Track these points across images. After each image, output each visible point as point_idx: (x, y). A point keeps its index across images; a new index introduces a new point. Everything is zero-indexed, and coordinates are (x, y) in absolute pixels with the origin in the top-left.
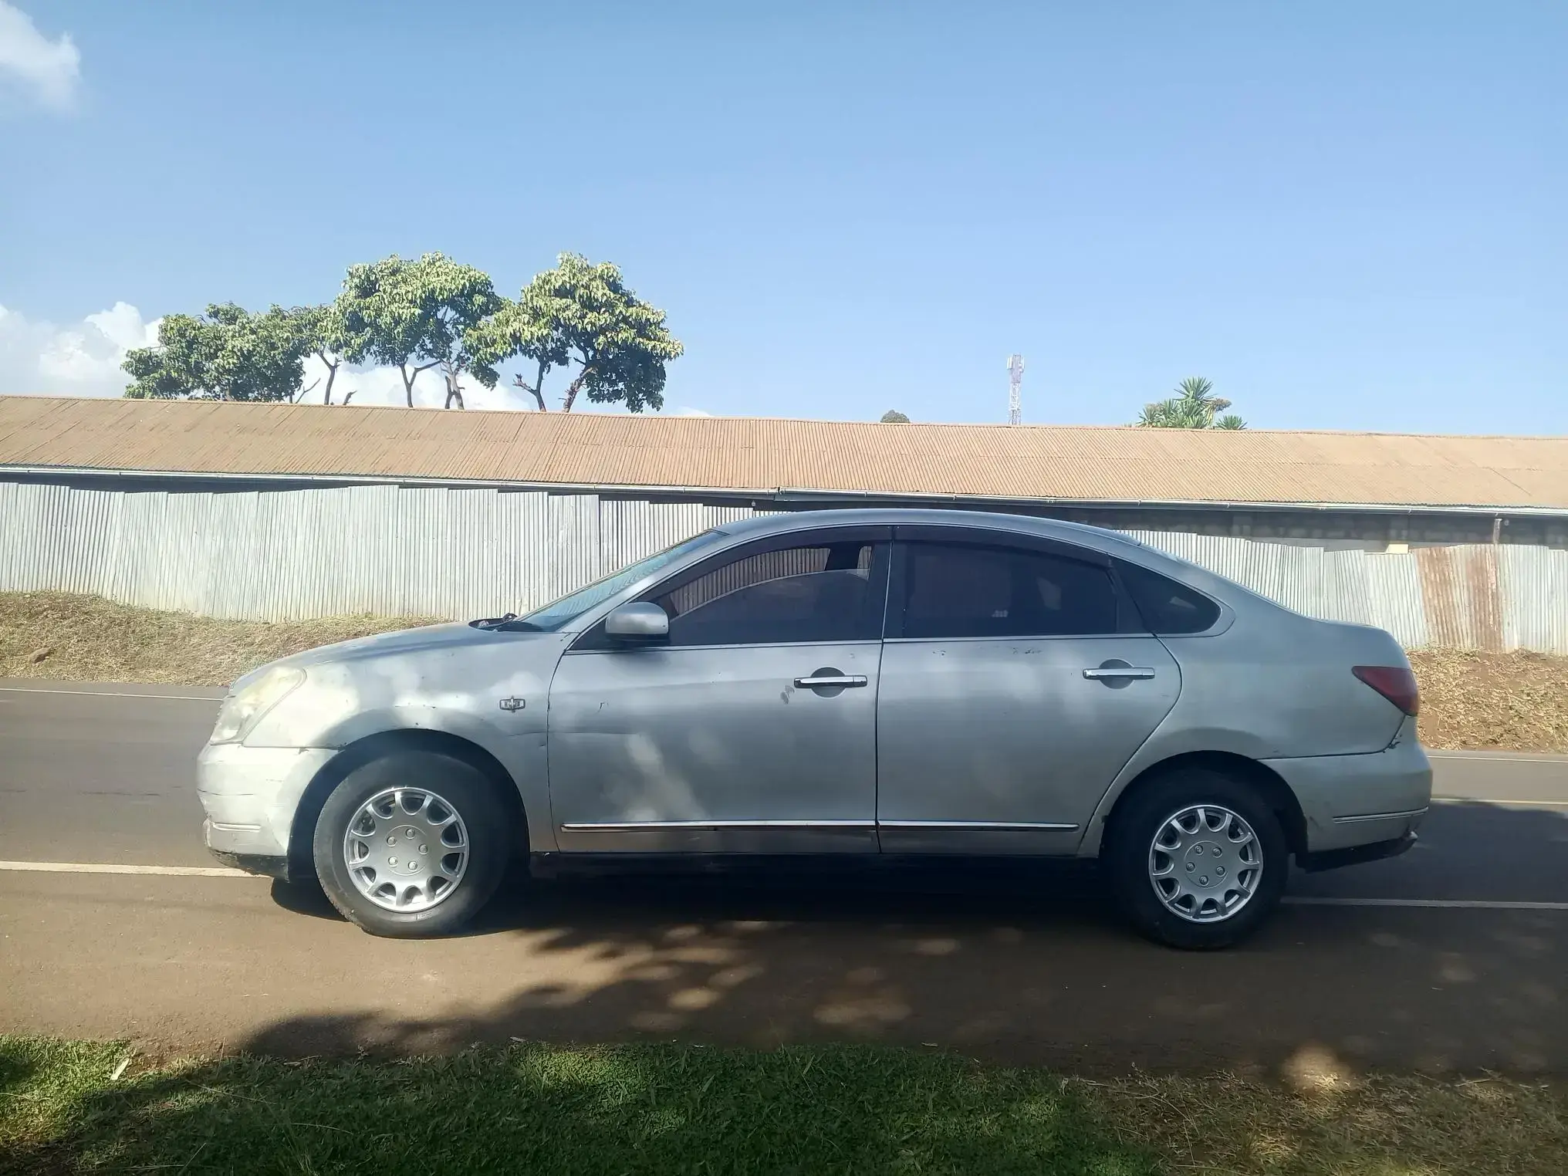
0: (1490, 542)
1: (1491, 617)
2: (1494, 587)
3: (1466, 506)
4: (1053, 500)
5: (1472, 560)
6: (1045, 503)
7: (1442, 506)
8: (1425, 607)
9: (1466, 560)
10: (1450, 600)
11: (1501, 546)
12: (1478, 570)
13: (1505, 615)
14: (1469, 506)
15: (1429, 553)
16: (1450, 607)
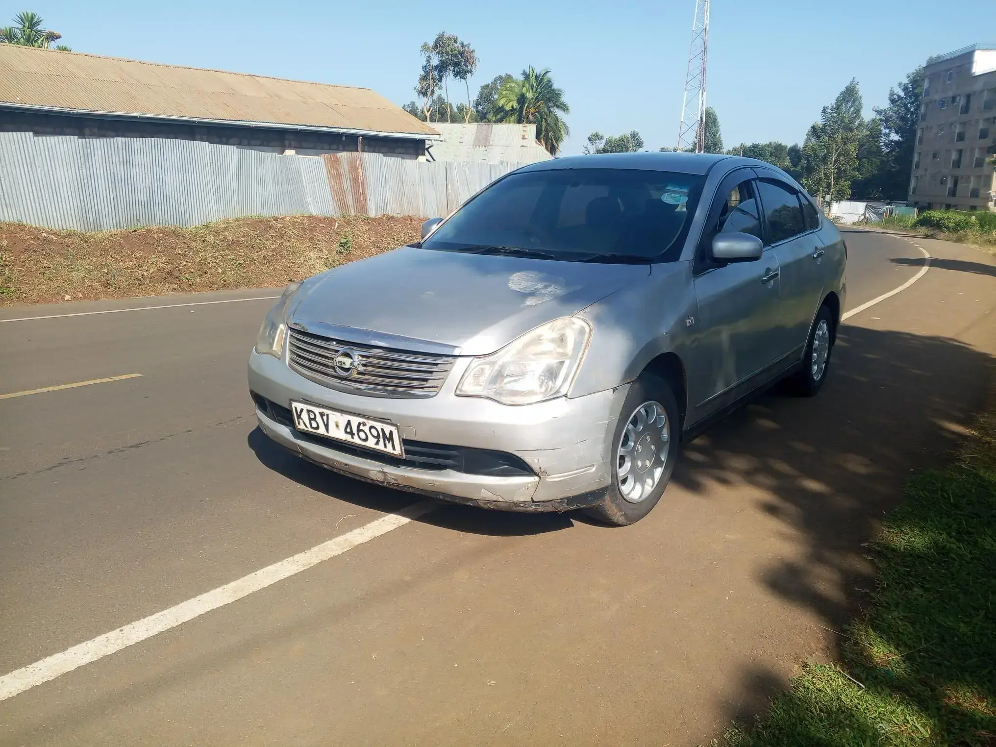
0: (357, 151)
1: (362, 196)
2: (362, 178)
3: (325, 127)
4: (75, 111)
5: (350, 162)
6: (69, 113)
7: (314, 126)
8: (331, 190)
9: (348, 161)
10: (342, 186)
11: (363, 153)
12: (354, 168)
13: (368, 195)
14: (327, 127)
15: (330, 157)
16: (343, 191)
